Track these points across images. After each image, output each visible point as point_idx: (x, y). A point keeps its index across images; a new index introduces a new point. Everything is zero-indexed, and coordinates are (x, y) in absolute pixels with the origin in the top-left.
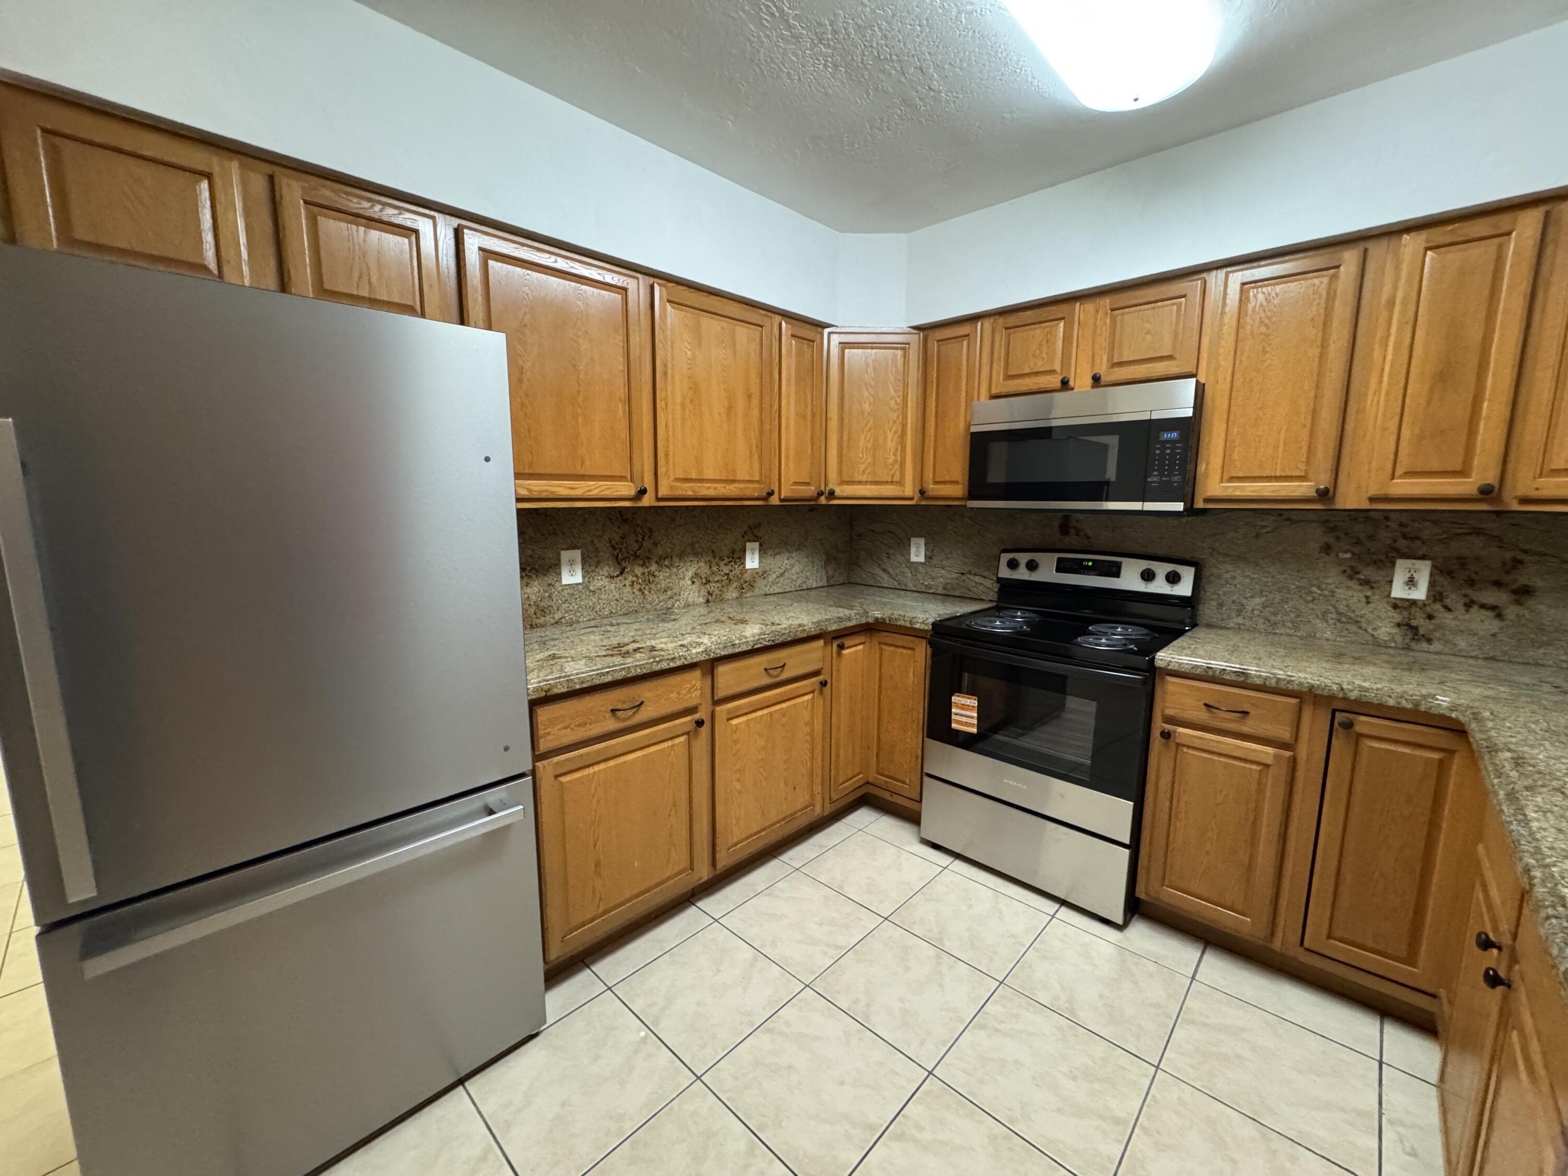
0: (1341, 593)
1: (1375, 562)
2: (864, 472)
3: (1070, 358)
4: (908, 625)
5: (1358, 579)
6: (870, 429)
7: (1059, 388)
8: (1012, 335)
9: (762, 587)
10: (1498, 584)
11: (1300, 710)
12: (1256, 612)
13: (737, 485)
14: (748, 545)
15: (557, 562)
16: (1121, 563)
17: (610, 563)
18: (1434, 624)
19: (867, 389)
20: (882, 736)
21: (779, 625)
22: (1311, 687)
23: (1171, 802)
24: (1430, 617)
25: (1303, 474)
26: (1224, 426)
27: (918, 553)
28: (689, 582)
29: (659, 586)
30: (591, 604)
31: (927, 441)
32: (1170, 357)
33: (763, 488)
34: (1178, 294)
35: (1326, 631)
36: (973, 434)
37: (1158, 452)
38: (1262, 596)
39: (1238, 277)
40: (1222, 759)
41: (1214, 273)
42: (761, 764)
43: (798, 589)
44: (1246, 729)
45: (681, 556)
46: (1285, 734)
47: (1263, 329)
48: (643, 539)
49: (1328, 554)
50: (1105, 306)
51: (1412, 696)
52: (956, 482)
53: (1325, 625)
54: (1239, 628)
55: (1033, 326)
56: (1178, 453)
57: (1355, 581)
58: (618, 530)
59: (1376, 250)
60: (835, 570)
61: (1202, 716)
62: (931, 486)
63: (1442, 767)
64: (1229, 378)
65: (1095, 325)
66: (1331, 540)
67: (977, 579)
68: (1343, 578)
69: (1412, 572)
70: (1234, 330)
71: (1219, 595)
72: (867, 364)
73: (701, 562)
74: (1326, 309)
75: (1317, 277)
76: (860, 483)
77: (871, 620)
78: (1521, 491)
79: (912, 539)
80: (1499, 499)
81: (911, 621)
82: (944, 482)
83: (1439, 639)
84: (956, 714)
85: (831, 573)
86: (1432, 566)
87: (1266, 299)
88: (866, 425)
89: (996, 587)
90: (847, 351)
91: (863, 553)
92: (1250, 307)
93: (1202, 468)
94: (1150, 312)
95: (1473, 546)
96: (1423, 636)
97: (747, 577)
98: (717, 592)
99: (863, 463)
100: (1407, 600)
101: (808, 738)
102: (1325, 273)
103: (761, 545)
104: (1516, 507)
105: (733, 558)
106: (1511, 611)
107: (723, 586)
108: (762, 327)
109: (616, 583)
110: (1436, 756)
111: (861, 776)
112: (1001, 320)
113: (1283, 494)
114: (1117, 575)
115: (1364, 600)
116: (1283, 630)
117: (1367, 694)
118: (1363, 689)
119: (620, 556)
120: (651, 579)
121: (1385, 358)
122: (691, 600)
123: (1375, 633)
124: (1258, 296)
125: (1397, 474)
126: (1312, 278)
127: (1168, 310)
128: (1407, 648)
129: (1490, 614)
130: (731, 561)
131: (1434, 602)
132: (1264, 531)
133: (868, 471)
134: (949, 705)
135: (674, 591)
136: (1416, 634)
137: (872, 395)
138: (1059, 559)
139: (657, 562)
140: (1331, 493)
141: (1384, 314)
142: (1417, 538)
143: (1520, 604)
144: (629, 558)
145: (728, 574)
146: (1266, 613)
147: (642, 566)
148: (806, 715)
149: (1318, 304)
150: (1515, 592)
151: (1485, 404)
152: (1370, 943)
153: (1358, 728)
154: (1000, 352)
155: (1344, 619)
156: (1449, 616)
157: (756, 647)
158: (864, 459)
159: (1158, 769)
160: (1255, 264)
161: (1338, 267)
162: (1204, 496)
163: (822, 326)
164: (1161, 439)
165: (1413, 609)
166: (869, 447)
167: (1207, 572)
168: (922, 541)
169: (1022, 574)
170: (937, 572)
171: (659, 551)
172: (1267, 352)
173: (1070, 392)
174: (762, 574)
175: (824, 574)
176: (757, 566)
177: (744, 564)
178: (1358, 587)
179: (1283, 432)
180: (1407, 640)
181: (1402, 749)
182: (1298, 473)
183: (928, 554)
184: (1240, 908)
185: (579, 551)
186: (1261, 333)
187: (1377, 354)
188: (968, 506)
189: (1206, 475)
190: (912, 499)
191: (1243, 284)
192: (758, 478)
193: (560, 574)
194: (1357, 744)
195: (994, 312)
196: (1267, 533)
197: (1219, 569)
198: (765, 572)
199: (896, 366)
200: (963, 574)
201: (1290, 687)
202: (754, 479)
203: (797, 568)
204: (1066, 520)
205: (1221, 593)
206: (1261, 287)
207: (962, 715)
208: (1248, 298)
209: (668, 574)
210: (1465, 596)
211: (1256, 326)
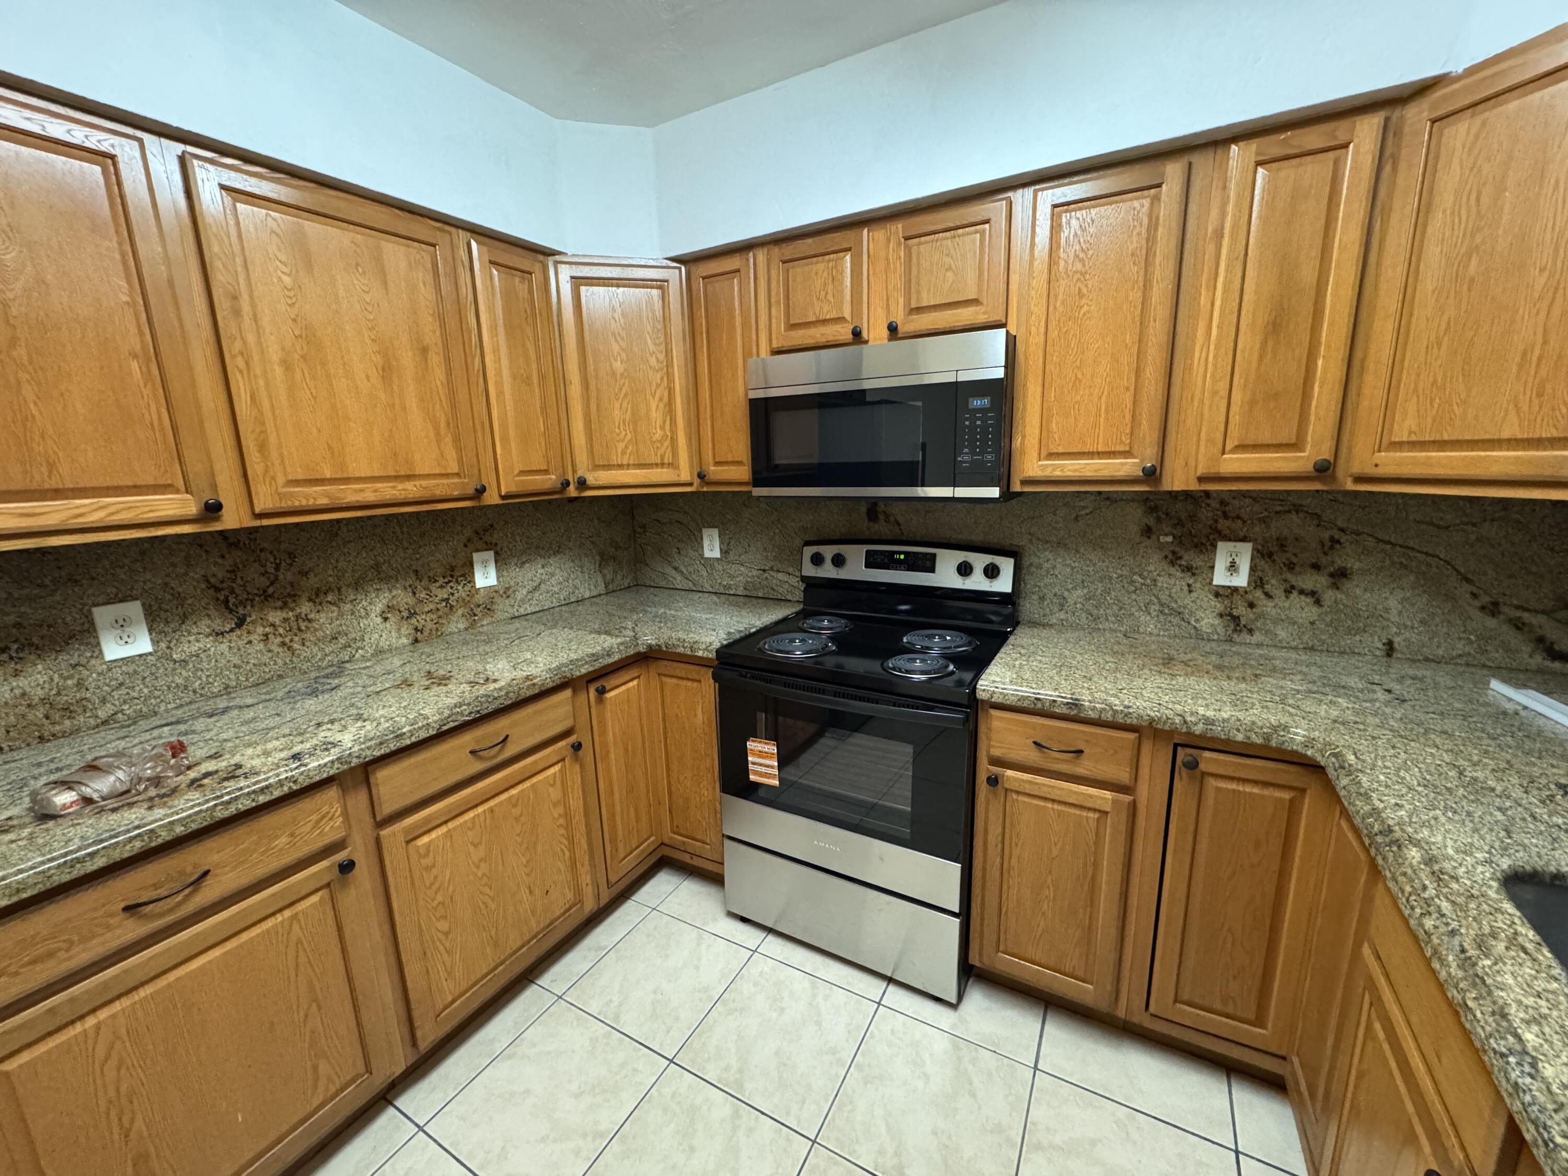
0: (1163, 581)
1: (1196, 546)
2: (623, 453)
3: (860, 302)
4: (689, 653)
5: (1180, 566)
6: (626, 396)
7: (851, 341)
8: (791, 271)
9: (504, 609)
10: (1316, 567)
11: (1139, 744)
12: (1078, 606)
13: (418, 483)
14: (476, 556)
15: (87, 626)
16: (934, 556)
17: (212, 612)
18: (1255, 613)
19: (616, 341)
20: (673, 788)
21: (495, 681)
22: (1152, 720)
23: (1002, 858)
24: (1251, 605)
25: (1127, 449)
26: (1039, 390)
27: (712, 547)
28: (379, 620)
29: (320, 634)
30: (180, 681)
31: (702, 409)
32: (975, 302)
33: (468, 484)
34: (980, 218)
35: (1149, 624)
36: (750, 400)
37: (967, 423)
38: (1084, 587)
39: (1051, 195)
40: (1056, 806)
41: (1020, 192)
42: (485, 879)
43: (563, 602)
44: (1080, 770)
45: (358, 585)
46: (1123, 775)
47: (1079, 266)
48: (277, 569)
49: (1149, 538)
50: (897, 233)
51: (1262, 728)
52: (739, 463)
53: (1148, 618)
54: (1062, 626)
55: (815, 260)
56: (991, 425)
57: (1177, 567)
58: (220, 561)
59: (1202, 162)
60: (615, 572)
61: (1032, 756)
62: (712, 468)
63: (1293, 808)
64: (1042, 330)
65: (887, 259)
66: (1151, 522)
67: (780, 576)
68: (1165, 565)
69: (1234, 556)
70: (1046, 266)
71: (1039, 587)
72: (614, 310)
73: (397, 588)
74: (1148, 240)
75: (1137, 198)
76: (620, 466)
77: (642, 649)
78: (1357, 468)
79: (704, 530)
80: (1334, 478)
81: (691, 647)
82: (726, 463)
83: (1260, 630)
84: (753, 763)
85: (609, 577)
86: (1254, 549)
87: (1081, 226)
88: (621, 389)
89: (802, 586)
90: (583, 289)
91: (649, 548)
92: (1063, 236)
93: (1017, 442)
94: (949, 242)
95: (1293, 524)
96: (1245, 626)
97: (479, 599)
98: (430, 625)
99: (623, 441)
100: (1229, 587)
101: (562, 821)
102: (1145, 193)
103: (496, 553)
104: (1350, 486)
105: (452, 576)
106: (1329, 596)
107: (440, 617)
108: (434, 246)
109: (230, 641)
110: (1286, 795)
111: (653, 839)
112: (775, 250)
113: (1105, 473)
114: (932, 570)
115: (1186, 588)
116: (1107, 625)
117: (1214, 728)
118: (1209, 721)
119: (232, 600)
120: (303, 626)
121: (1213, 304)
122: (384, 644)
123: (1198, 625)
124: (1073, 222)
125: (1228, 448)
126: (1132, 200)
127: (970, 240)
128: (1230, 640)
129: (1309, 600)
130: (450, 581)
131: (1255, 588)
132: (1083, 512)
133: (628, 451)
134: (744, 753)
135: (353, 635)
136: (1238, 625)
137: (623, 350)
138: (867, 551)
139: (310, 600)
140: (1158, 471)
141: (1211, 248)
142: (1238, 517)
143: (1338, 588)
144: (252, 600)
145: (447, 600)
146: (1088, 606)
147: (281, 608)
148: (555, 793)
149: (1139, 234)
150: (1332, 575)
151: (1320, 362)
152: (1218, 1006)
153: (1203, 767)
154: (778, 294)
155: (1166, 611)
156: (1270, 604)
157: (445, 728)
158: (622, 436)
159: (987, 817)
160: (1066, 181)
161: (1159, 186)
162: (1021, 478)
163: (549, 253)
164: (970, 407)
165: (1236, 597)
166: (627, 420)
167: (1026, 562)
168: (715, 533)
169: (828, 571)
170: (734, 569)
171: (313, 581)
172: (1084, 295)
173: (864, 346)
174: (506, 592)
175: (600, 579)
176: (495, 583)
177: (472, 581)
178: (1179, 574)
179: (1104, 397)
180: (1230, 632)
181: (1248, 789)
182: (1122, 448)
183: (725, 547)
184: (1080, 973)
185: (138, 604)
186: (1076, 272)
187: (1204, 300)
188: (754, 494)
189: (1023, 452)
190: (691, 484)
191: (1055, 206)
192: (456, 470)
193: (98, 644)
194: (1202, 783)
195: (768, 239)
196: (1087, 514)
197: (1039, 557)
198: (508, 588)
199: (653, 311)
200: (764, 571)
201: (1129, 721)
202: (449, 471)
203: (559, 576)
204: (874, 507)
205: (1042, 585)
206: (1075, 210)
207: (761, 765)
208: (1060, 225)
209: (335, 614)
210: (1285, 580)
211: (1070, 261)
